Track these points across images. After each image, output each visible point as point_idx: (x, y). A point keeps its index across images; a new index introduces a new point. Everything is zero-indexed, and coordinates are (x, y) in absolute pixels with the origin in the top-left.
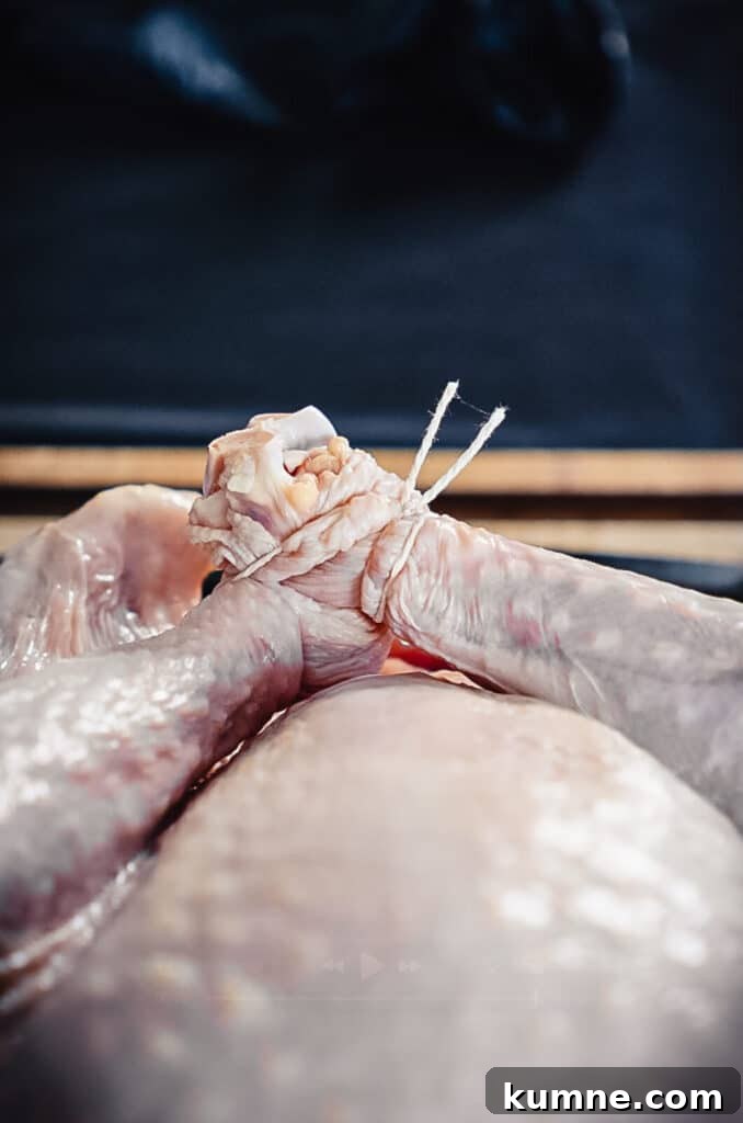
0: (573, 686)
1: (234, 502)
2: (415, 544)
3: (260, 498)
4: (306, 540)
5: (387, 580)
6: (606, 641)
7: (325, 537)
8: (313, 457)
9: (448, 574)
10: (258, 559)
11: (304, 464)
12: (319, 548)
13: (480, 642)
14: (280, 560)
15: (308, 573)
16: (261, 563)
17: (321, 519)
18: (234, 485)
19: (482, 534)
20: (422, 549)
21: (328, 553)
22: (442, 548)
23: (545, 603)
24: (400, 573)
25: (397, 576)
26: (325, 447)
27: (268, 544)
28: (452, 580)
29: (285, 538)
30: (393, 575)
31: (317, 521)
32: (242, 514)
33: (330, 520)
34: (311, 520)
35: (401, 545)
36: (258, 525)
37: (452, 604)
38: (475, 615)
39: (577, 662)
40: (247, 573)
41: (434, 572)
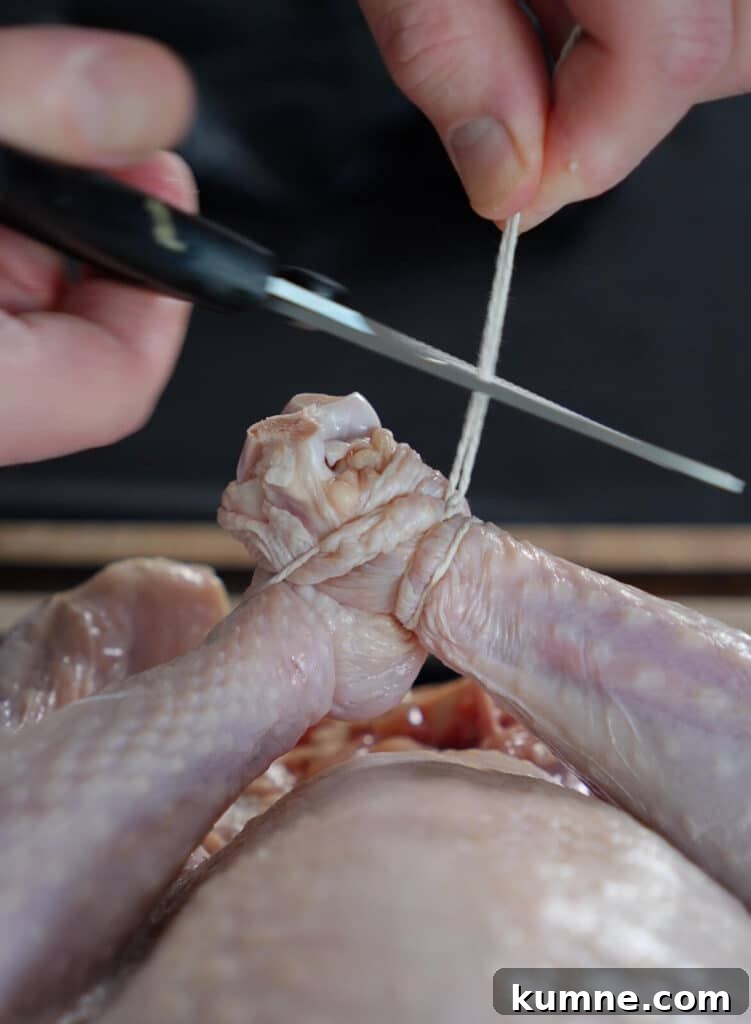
0: (610, 721)
1: (271, 495)
2: (458, 551)
3: (299, 494)
4: (345, 541)
5: (427, 585)
6: (649, 680)
7: (366, 539)
8: (355, 451)
9: (488, 588)
10: (295, 559)
11: (345, 459)
12: (359, 550)
13: (516, 663)
14: (317, 561)
15: (346, 575)
16: (298, 564)
17: (361, 520)
18: (272, 478)
19: (527, 548)
20: (466, 556)
21: (368, 555)
22: (486, 560)
23: (587, 632)
24: (442, 579)
25: (438, 583)
26: (368, 439)
27: (305, 543)
28: (493, 594)
29: (323, 538)
30: (435, 580)
31: (358, 523)
32: (279, 507)
33: (372, 522)
34: (350, 521)
35: (444, 550)
36: (296, 520)
37: (490, 620)
38: (514, 633)
39: (616, 699)
40: (283, 576)
41: (475, 582)
